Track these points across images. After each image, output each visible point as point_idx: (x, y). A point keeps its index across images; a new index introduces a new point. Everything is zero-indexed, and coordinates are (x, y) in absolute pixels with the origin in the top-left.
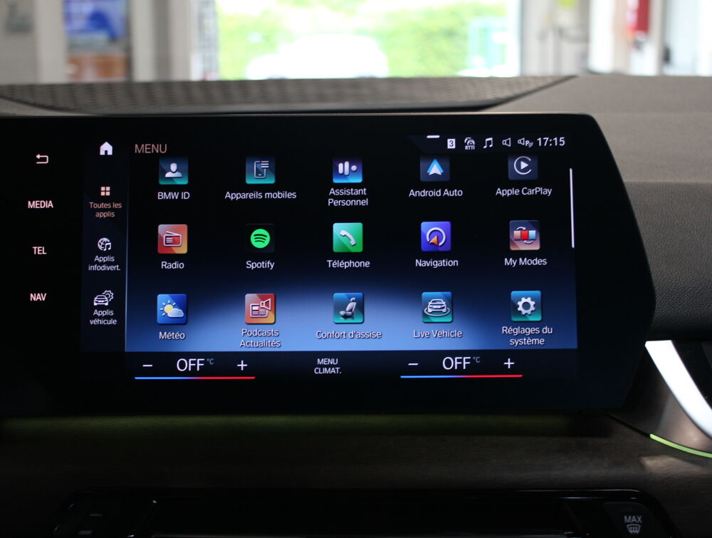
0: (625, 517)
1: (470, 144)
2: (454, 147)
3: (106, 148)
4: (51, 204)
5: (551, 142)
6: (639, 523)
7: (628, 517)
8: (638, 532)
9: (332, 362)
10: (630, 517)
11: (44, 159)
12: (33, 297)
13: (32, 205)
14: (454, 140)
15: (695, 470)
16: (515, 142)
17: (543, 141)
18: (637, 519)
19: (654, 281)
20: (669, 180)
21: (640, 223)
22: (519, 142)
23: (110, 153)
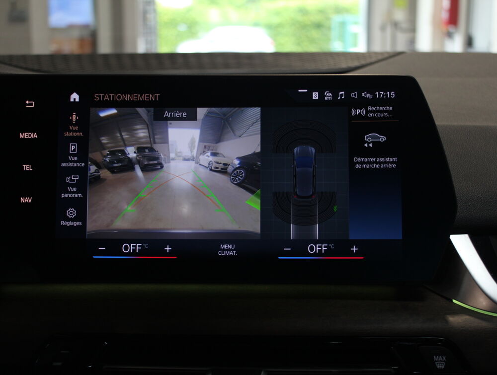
0: (435, 357)
1: (328, 96)
2: (317, 98)
3: (75, 97)
4: (35, 135)
5: (385, 95)
6: (444, 361)
7: (436, 357)
8: (443, 367)
9: (230, 247)
10: (438, 357)
11: (31, 104)
12: (23, 200)
13: (23, 136)
14: (317, 93)
15: (484, 324)
16: (360, 95)
17: (380, 95)
18: (443, 358)
19: (456, 193)
20: (468, 124)
21: (447, 153)
22: (363, 95)
23: (77, 100)
